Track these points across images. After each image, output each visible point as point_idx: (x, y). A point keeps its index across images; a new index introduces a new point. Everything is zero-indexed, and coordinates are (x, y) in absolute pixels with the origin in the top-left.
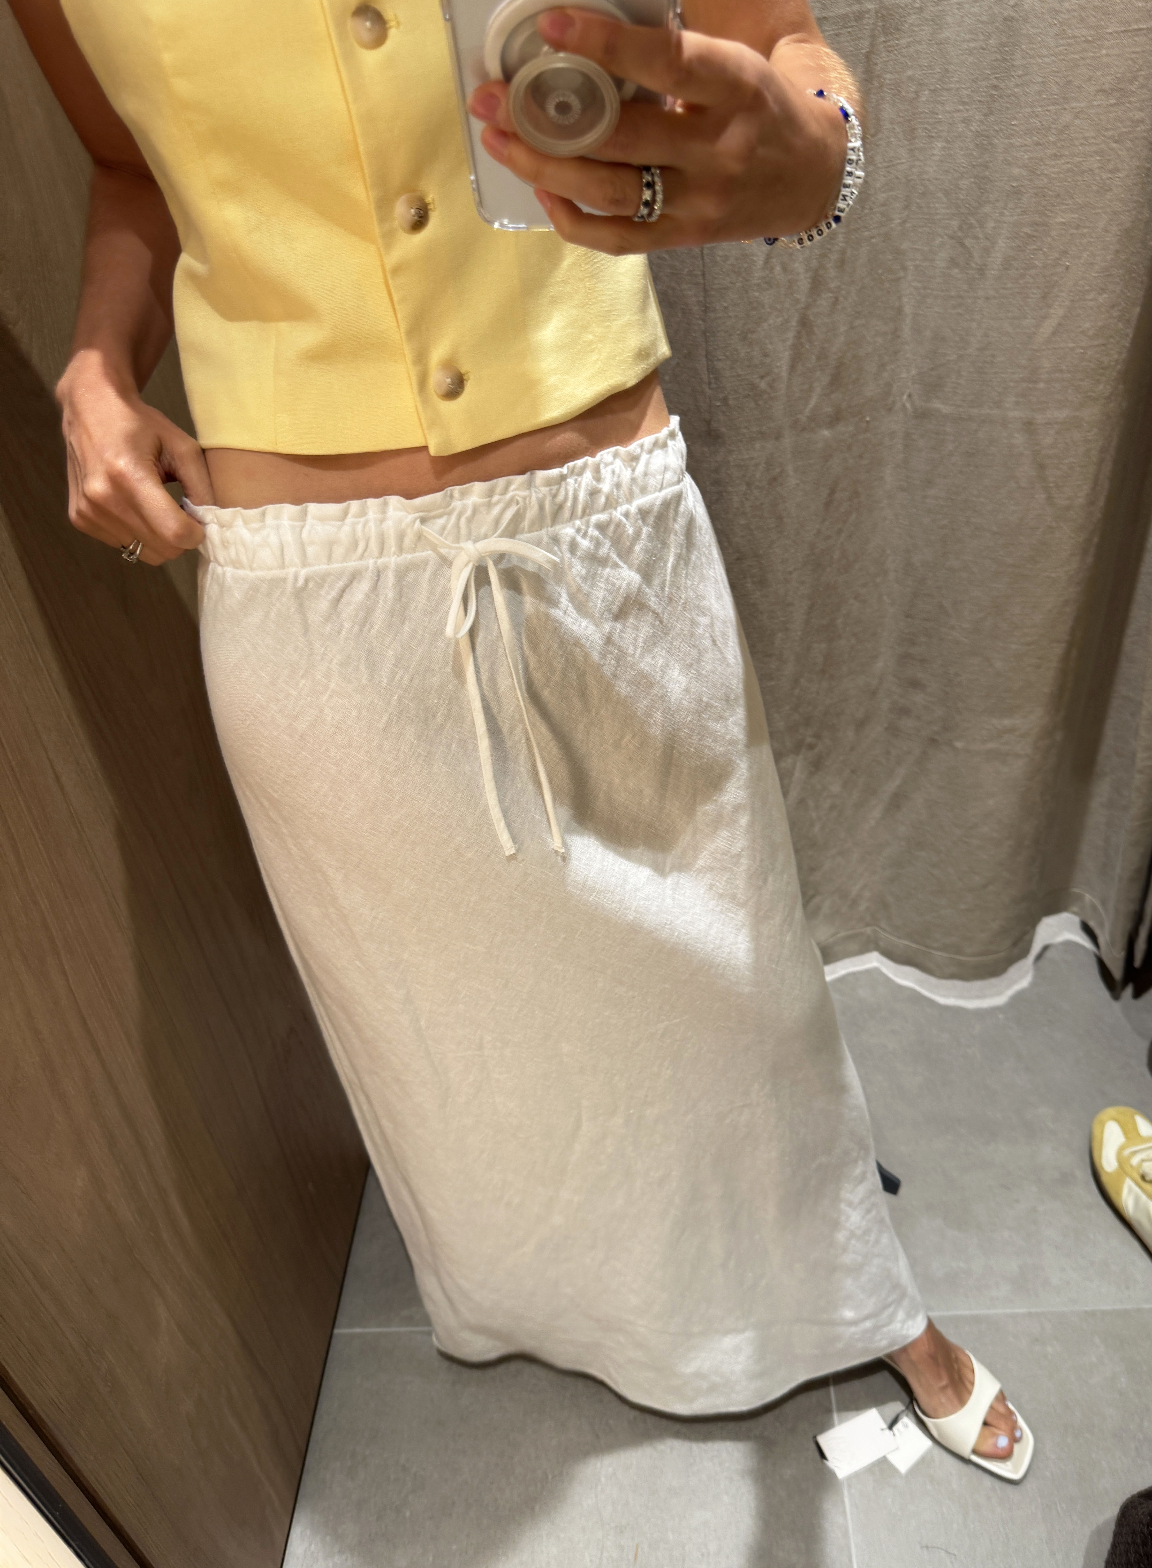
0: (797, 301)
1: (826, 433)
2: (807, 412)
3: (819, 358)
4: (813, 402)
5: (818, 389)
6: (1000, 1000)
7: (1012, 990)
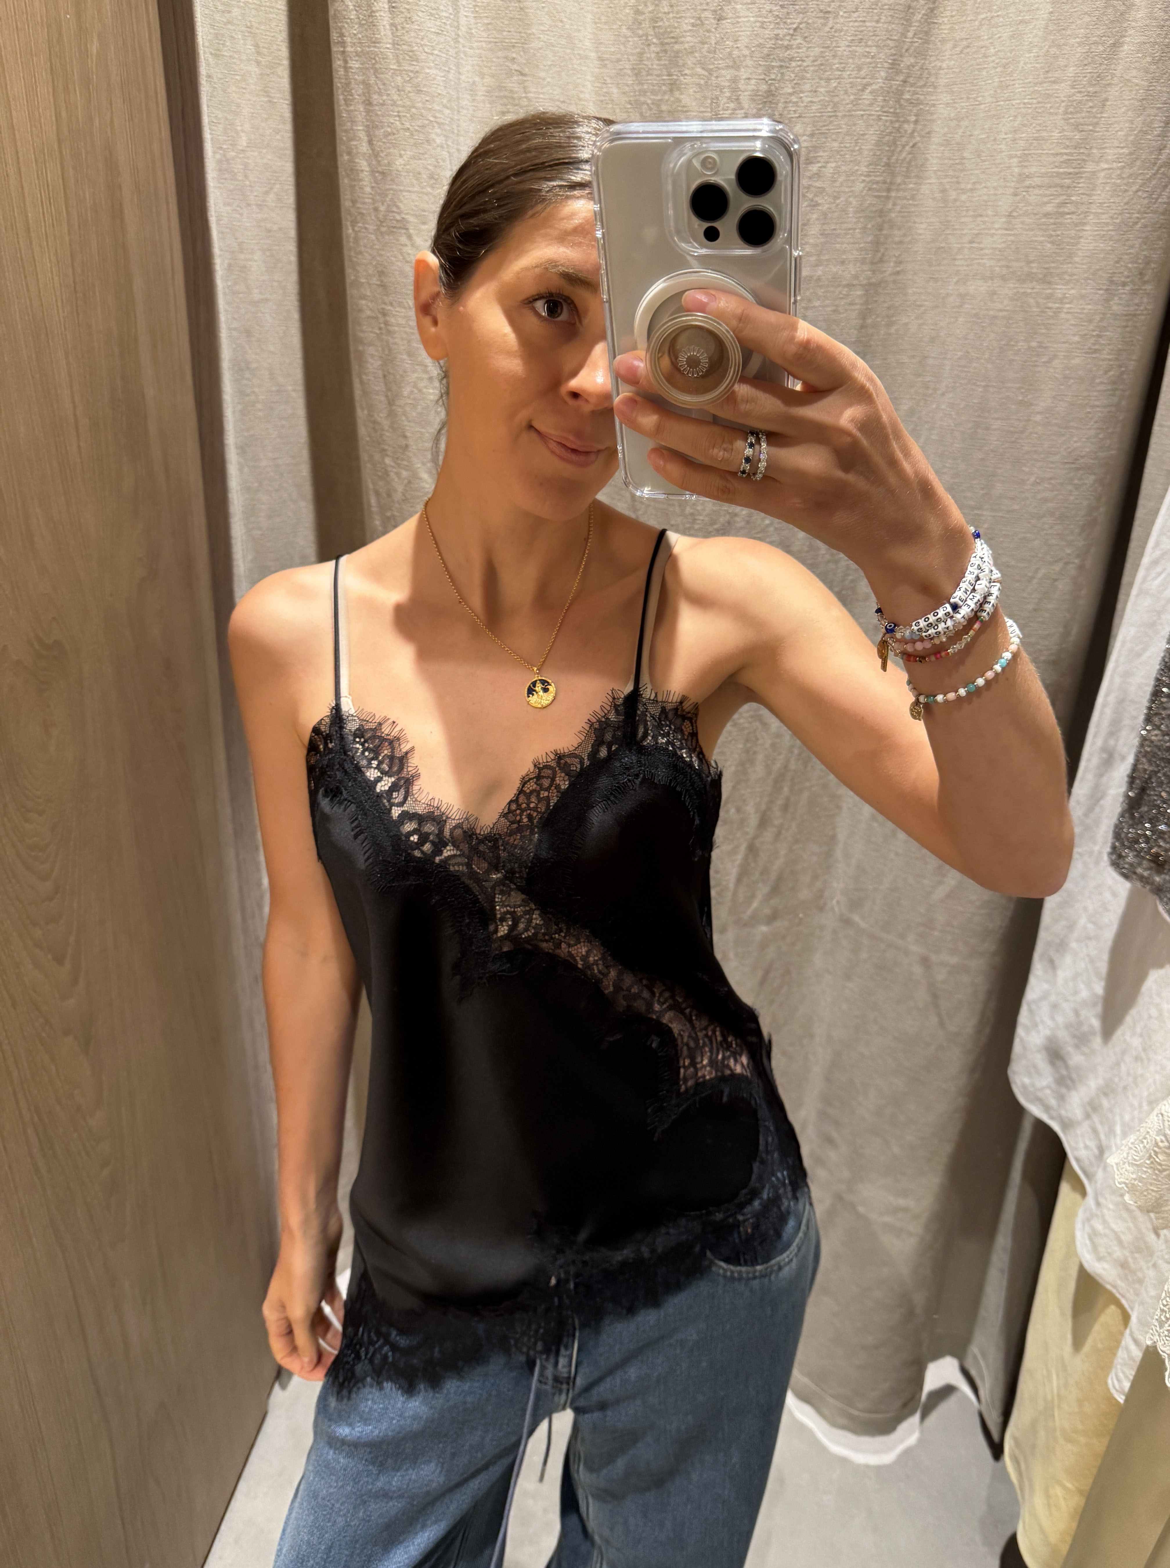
0: (747, 833)
1: (764, 929)
2: (749, 912)
3: (762, 874)
4: (755, 904)
5: (760, 896)
6: (888, 1458)
7: (900, 1448)
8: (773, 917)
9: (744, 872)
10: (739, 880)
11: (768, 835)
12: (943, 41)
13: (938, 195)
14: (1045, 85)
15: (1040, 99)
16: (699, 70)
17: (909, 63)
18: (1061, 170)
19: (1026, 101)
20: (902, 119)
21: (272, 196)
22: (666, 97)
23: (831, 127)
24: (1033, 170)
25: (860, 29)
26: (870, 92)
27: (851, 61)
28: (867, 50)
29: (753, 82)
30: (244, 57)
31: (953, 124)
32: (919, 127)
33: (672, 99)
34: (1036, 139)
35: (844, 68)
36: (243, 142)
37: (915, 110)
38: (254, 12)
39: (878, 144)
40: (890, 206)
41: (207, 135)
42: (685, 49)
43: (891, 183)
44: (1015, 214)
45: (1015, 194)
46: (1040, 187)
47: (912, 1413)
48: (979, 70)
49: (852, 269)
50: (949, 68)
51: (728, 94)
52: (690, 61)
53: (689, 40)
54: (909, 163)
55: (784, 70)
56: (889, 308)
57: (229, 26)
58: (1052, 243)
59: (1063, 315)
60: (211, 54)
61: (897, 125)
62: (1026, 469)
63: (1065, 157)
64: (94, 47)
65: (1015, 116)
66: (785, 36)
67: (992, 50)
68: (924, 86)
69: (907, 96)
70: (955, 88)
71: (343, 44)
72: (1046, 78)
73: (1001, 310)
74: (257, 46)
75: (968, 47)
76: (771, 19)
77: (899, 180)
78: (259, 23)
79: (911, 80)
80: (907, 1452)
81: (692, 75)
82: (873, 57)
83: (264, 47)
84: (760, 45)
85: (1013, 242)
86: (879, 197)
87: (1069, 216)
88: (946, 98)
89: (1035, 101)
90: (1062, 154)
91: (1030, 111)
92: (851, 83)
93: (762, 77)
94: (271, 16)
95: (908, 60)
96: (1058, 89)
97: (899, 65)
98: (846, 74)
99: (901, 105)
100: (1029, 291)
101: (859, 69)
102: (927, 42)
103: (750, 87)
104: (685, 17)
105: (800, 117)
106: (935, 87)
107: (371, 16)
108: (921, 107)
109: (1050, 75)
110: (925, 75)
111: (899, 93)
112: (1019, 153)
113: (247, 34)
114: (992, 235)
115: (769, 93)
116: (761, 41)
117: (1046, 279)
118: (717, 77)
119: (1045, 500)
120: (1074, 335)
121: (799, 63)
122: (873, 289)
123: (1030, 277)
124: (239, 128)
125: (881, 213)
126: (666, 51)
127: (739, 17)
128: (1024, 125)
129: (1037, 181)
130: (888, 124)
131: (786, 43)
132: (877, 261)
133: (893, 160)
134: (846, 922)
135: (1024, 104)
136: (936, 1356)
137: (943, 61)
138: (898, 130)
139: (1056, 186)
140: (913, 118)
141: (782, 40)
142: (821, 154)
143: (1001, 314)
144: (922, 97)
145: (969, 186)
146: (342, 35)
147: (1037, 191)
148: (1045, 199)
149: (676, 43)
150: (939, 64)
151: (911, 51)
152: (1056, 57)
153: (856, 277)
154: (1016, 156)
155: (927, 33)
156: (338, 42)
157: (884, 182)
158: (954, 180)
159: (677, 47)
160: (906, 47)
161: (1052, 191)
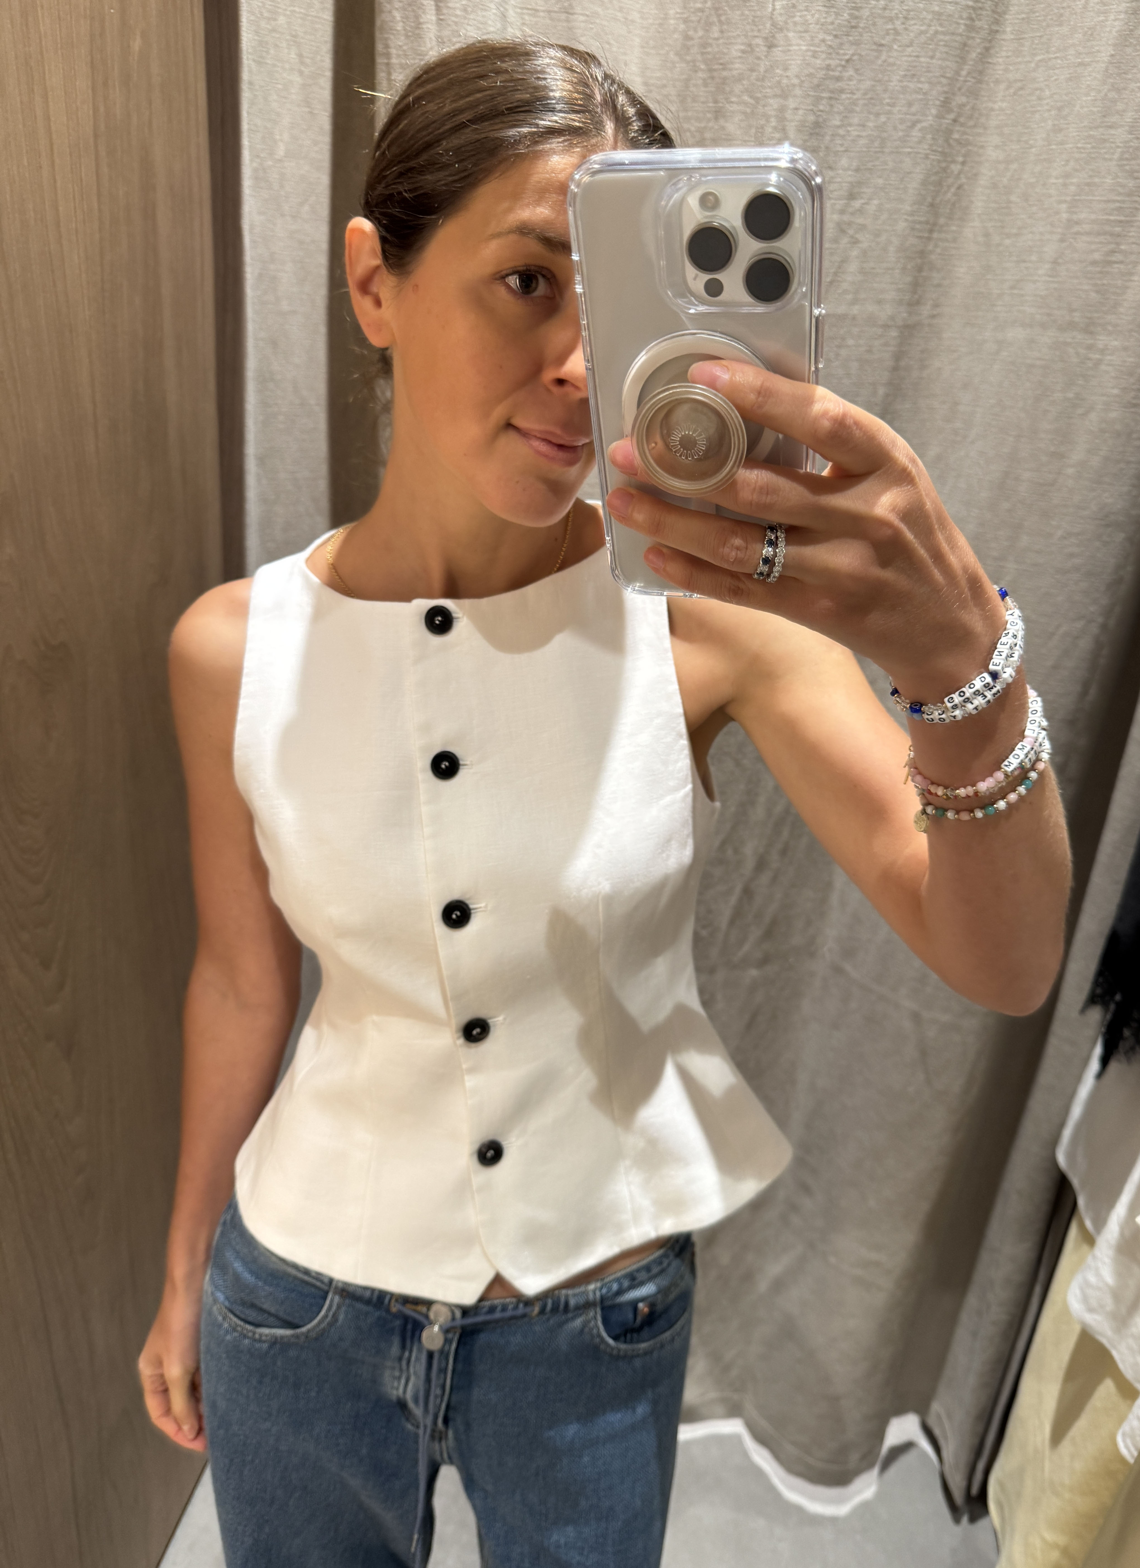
0: (743, 875)
2: (740, 955)
3: (756, 917)
5: (752, 939)
6: (843, 1510)
7: (857, 1500)
8: (765, 961)
9: (737, 914)
10: (732, 923)
11: (765, 879)
12: (997, 82)
13: (981, 239)
14: (1101, 130)
15: (1094, 144)
16: (746, 98)
17: (960, 102)
18: (1112, 218)
19: (1079, 145)
20: (949, 159)
21: (306, 208)
22: (710, 124)
23: (877, 163)
24: (1082, 216)
25: (915, 64)
26: (920, 130)
27: (902, 96)
28: (920, 85)
29: (801, 112)
30: (287, 66)
31: (1002, 167)
32: (966, 168)
33: (716, 127)
34: (1088, 184)
35: (894, 103)
36: (281, 151)
37: (963, 151)
38: (300, 21)
39: (924, 183)
40: (930, 248)
41: (245, 142)
42: (733, 76)
43: (935, 224)
44: (1060, 261)
45: (1062, 240)
46: (1088, 234)
47: (870, 1466)
48: (1034, 112)
49: (889, 310)
50: (1002, 109)
51: (774, 124)
52: (738, 88)
53: (738, 67)
54: (954, 204)
55: (833, 102)
56: (922, 352)
57: (274, 34)
58: (1097, 292)
59: (1103, 367)
60: (254, 60)
61: (944, 165)
62: (1054, 523)
63: (1117, 205)
64: (137, 44)
65: (1068, 161)
66: (837, 66)
67: (1047, 93)
68: (975, 126)
69: (956, 136)
70: (1006, 130)
71: (388, 55)
72: (1103, 122)
73: (1040, 359)
74: (300, 56)
75: (1022, 88)
76: (823, 48)
77: (942, 221)
78: (305, 33)
79: (962, 120)
80: (865, 1506)
81: (738, 103)
82: (925, 94)
83: (308, 58)
84: (810, 75)
85: (1055, 289)
86: (920, 237)
87: (1116, 266)
88: (995, 140)
89: (1089, 146)
90: (1114, 201)
91: (1083, 155)
92: (901, 119)
93: (811, 107)
94: (317, 26)
95: (960, 99)
96: (1114, 135)
97: (951, 103)
98: (896, 110)
99: (949, 145)
100: (1069, 340)
101: (910, 104)
102: (980, 82)
103: (798, 118)
104: (736, 43)
105: (846, 151)
106: (985, 128)
107: (418, 28)
108: (970, 148)
109: (1106, 120)
110: (976, 115)
111: (949, 132)
112: (1069, 198)
113: (292, 43)
114: (1035, 282)
115: (817, 124)
116: (812, 71)
117: (1088, 329)
118: (764, 106)
119: (1072, 555)
120: (1113, 388)
121: (848, 96)
122: (908, 330)
123: (1071, 326)
124: (278, 137)
125: (922, 253)
126: (713, 78)
127: (790, 45)
128: (1076, 170)
129: (1087, 227)
130: (935, 163)
131: (837, 74)
132: (914, 304)
133: (938, 200)
134: (838, 970)
135: (1077, 148)
136: (900, 1411)
137: (995, 102)
138: (945, 170)
139: (1105, 233)
140: (961, 159)
141: (833, 70)
142: (865, 190)
143: (1038, 363)
144: (971, 138)
145: (1014, 231)
146: (387, 46)
147: (1085, 238)
148: (1093, 247)
149: (724, 69)
150: (990, 105)
151: (963, 90)
152: (1114, 101)
153: (892, 318)
154: (1065, 201)
155: (981, 73)
156: (384, 54)
157: (927, 223)
158: (999, 224)
159: (725, 73)
160: (958, 85)
161: (1101, 238)
